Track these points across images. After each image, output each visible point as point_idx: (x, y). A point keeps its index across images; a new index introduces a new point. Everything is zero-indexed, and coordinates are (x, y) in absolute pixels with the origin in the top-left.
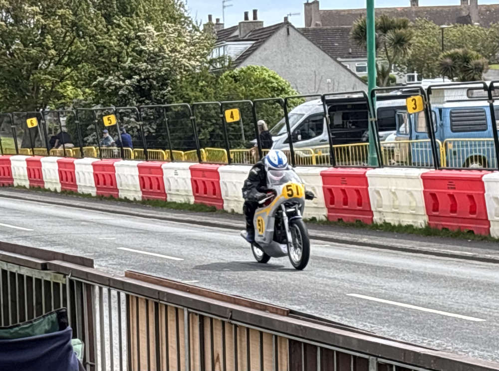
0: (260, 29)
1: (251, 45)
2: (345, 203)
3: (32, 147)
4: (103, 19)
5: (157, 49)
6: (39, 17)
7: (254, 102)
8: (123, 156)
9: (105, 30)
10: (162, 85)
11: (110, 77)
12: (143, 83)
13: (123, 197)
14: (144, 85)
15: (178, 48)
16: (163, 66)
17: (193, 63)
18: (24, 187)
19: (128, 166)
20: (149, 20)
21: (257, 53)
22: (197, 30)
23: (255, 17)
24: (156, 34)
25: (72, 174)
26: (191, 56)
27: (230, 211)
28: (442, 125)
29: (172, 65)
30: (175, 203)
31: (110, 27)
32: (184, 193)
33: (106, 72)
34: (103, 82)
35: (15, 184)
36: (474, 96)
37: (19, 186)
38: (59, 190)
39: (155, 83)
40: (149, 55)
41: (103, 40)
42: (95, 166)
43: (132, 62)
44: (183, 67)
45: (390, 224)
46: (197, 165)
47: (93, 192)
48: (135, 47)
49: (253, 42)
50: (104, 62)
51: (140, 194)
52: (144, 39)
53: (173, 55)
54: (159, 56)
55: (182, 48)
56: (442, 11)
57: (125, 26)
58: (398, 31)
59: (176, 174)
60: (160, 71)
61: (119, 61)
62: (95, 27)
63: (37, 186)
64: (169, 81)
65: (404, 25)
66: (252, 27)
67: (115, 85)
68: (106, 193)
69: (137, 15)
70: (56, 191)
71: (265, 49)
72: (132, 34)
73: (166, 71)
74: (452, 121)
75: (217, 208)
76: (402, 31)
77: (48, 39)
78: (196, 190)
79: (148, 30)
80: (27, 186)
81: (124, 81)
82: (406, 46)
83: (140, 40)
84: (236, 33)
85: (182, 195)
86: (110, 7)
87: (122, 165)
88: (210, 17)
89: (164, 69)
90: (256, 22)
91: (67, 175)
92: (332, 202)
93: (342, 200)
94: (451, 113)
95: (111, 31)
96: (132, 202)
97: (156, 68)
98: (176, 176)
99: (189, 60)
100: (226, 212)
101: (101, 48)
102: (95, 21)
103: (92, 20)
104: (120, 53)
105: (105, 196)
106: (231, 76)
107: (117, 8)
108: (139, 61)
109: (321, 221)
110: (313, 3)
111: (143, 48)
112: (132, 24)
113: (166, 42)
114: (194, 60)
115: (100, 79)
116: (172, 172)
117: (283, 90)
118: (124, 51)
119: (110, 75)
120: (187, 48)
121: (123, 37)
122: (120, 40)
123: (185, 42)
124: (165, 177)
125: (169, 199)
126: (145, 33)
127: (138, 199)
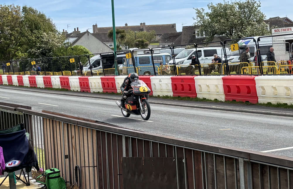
0: (79, 34)
1: (76, 39)
2: (108, 87)
3: (9, 72)
4: (30, 31)
5: (47, 40)
6: (9, 31)
7: (79, 56)
8: (38, 74)
9: (31, 35)
10: (49, 52)
11: (33, 49)
12: (43, 51)
13: (38, 87)
17: (59, 44)
18: (6, 85)
19: (40, 77)
20: (44, 31)
21: (79, 41)
22: (60, 34)
23: (78, 30)
24: (47, 35)
25: (22, 80)
26: (58, 42)
27: (72, 90)
28: (137, 62)
29: (52, 45)
30: (55, 88)
31: (32, 33)
32: (58, 85)
33: (31, 48)
34: (31, 51)
35: (4, 84)
36: (146, 53)
37: (5, 85)
38: (18, 85)
39: (47, 51)
40: (45, 42)
41: (30, 38)
42: (29, 77)
43: (39, 44)
44: (56, 46)
46: (61, 76)
47: (29, 86)
48: (40, 40)
50: (31, 45)
52: (43, 37)
53: (53, 42)
54: (48, 42)
55: (55, 40)
57: (36, 33)
58: (122, 34)
59: (55, 79)
61: (35, 44)
62: (27, 34)
63: (10, 84)
64: (52, 50)
65: (123, 32)
66: (77, 33)
68: (33, 86)
69: (41, 30)
70: (17, 86)
71: (81, 40)
72: (39, 36)
73: (50, 47)
74: (139, 61)
75: (68, 89)
77: (13, 38)
78: (62, 84)
80: (8, 85)
81: (37, 51)
82: (124, 38)
84: (72, 35)
86: (32, 27)
87: (38, 77)
88: (64, 30)
91: (20, 81)
92: (104, 87)
93: (107, 86)
94: (139, 58)
95: (33, 35)
96: (41, 88)
97: (47, 46)
98: (55, 80)
101: (30, 40)
103: (26, 31)
106: (71, 48)
107: (34, 27)
108: (42, 44)
109: (101, 93)
110: (95, 25)
111: (43, 40)
112: (39, 33)
116: (54, 79)
117: (87, 52)
118: (37, 41)
120: (57, 40)
121: (36, 37)
123: (56, 38)
124: (51, 80)
125: (53, 87)
126: (43, 35)
127: (43, 87)
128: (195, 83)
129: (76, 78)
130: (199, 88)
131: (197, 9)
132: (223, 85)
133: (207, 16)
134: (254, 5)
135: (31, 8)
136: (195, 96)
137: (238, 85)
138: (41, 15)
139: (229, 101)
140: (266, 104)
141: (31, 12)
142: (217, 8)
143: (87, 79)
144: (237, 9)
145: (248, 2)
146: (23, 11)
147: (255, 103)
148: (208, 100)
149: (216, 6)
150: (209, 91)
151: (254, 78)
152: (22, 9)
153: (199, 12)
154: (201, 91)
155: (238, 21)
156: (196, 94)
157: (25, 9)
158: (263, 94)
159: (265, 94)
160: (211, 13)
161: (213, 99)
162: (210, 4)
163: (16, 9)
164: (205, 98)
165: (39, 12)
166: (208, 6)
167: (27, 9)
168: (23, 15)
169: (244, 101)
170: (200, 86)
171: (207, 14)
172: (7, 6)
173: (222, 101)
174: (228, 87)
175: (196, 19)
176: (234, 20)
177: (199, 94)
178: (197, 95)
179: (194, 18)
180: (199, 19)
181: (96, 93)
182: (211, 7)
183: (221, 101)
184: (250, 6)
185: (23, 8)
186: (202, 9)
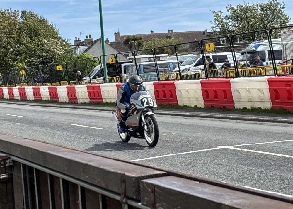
0: (92, 41)
4: (29, 38)
5: (48, 48)
6: (5, 38)
7: (66, 63)
9: (30, 42)
10: (51, 61)
11: (32, 59)
12: (44, 60)
13: (28, 99)
14: (45, 61)
15: (56, 48)
16: (51, 54)
17: (61, 52)
19: (29, 88)
20: (45, 38)
21: (91, 50)
22: (64, 41)
23: (90, 37)
24: (47, 43)
25: (12, 92)
27: (61, 102)
28: (140, 70)
29: (54, 53)
30: (44, 100)
31: (31, 41)
33: (31, 56)
34: (30, 60)
36: (151, 60)
38: (9, 98)
39: (48, 60)
40: (45, 50)
41: (29, 45)
42: (19, 89)
43: (39, 53)
44: (58, 54)
45: (108, 103)
46: (51, 86)
47: (19, 98)
48: (41, 47)
49: (89, 46)
50: (30, 54)
51: (34, 98)
52: (44, 45)
53: (54, 50)
54: (49, 51)
55: (57, 47)
56: (161, 35)
57: (36, 40)
60: (50, 56)
61: (35, 53)
62: (26, 41)
63: (2, 97)
64: (53, 59)
66: (89, 41)
67: (34, 61)
69: (41, 36)
71: (93, 48)
72: (39, 43)
73: (52, 56)
75: (57, 101)
76: (140, 41)
77: (9, 46)
78: (50, 95)
79: (44, 41)
82: (142, 46)
83: (42, 46)
84: (84, 43)
85: (46, 97)
86: (31, 34)
88: (76, 38)
89: (51, 55)
90: (91, 39)
92: (91, 96)
93: (93, 95)
94: (143, 66)
96: (31, 101)
97: (48, 55)
98: (44, 91)
99: (60, 52)
100: (60, 102)
101: (28, 49)
102: (26, 39)
104: (35, 50)
105: (23, 99)
106: (77, 57)
107: (34, 34)
108: (42, 53)
109: (88, 104)
110: (117, 33)
111: (43, 48)
112: (39, 40)
113: (51, 46)
114: (62, 52)
115: (28, 59)
116: (43, 89)
118: (37, 49)
119: (32, 58)
120: (59, 48)
121: (36, 44)
123: (59, 46)
124: (40, 91)
125: (42, 99)
126: (44, 43)
127: (33, 100)
128: (175, 89)
129: (64, 88)
130: (180, 94)
131: (215, 11)
132: (201, 90)
133: (226, 19)
134: (277, 6)
135: (32, 13)
136: (176, 103)
137: (214, 88)
138: (42, 20)
139: (208, 107)
140: (242, 109)
141: (32, 17)
142: (236, 10)
143: (74, 88)
145: (271, 3)
146: (22, 17)
147: (231, 108)
148: (188, 107)
149: (235, 8)
150: (189, 97)
151: (229, 80)
152: (21, 14)
153: (217, 15)
154: (182, 98)
155: (259, 25)
156: (177, 100)
157: (24, 13)
158: (239, 98)
159: (240, 99)
160: (230, 16)
161: (193, 106)
162: (229, 6)
164: (186, 104)
165: (39, 17)
166: (227, 8)
167: (27, 13)
168: (22, 20)
169: (222, 107)
170: (180, 91)
171: (226, 17)
172: (4, 11)
173: (202, 107)
174: (206, 91)
175: (214, 23)
176: (255, 24)
177: (180, 101)
178: (178, 102)
179: (211, 22)
180: (217, 23)
181: (83, 103)
182: (230, 9)
183: (200, 108)
184: (273, 7)
185: (22, 12)
186: (220, 11)
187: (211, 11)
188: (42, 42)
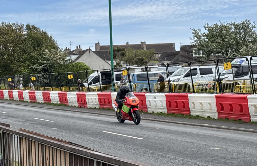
0: (81, 51)
1: (78, 56)
2: (105, 103)
4: (33, 48)
5: (49, 57)
6: (13, 47)
7: (77, 73)
8: (38, 89)
9: (33, 51)
10: (51, 68)
11: (35, 66)
12: (45, 67)
13: (38, 102)
16: (51, 62)
17: (60, 61)
18: (8, 99)
19: (39, 93)
20: (46, 48)
22: (62, 51)
23: (80, 48)
24: (49, 52)
26: (60, 59)
28: (134, 79)
29: (54, 62)
30: (54, 103)
31: (34, 50)
32: (56, 101)
33: (33, 64)
34: (33, 67)
35: (5, 99)
37: (6, 99)
39: (49, 67)
40: (47, 59)
41: (32, 54)
42: (29, 93)
43: (41, 61)
44: (57, 62)
46: (60, 92)
47: (29, 101)
48: (43, 56)
50: (33, 61)
52: (45, 54)
53: (54, 59)
54: (50, 59)
55: (57, 57)
56: (135, 46)
57: (39, 50)
60: (50, 64)
61: (37, 61)
62: (30, 50)
63: (11, 99)
64: (53, 67)
67: (36, 68)
69: (43, 47)
70: (17, 101)
71: (83, 57)
72: (41, 53)
73: (52, 63)
74: (137, 78)
75: (67, 105)
76: (123, 51)
77: (16, 54)
78: (60, 100)
80: (9, 99)
81: (39, 67)
82: (124, 56)
84: (74, 52)
86: (35, 44)
87: (37, 92)
88: (66, 47)
91: (21, 96)
92: (101, 103)
94: (137, 75)
95: (35, 51)
96: (40, 103)
98: (54, 96)
100: (69, 106)
101: (32, 57)
103: (29, 48)
104: (38, 58)
105: (33, 102)
106: (72, 65)
107: (37, 45)
108: (44, 61)
109: (98, 109)
110: (98, 43)
111: (45, 57)
112: (41, 50)
116: (53, 94)
117: (88, 69)
121: (39, 54)
122: (37, 54)
123: (58, 55)
124: (50, 96)
125: (52, 103)
126: (45, 52)
127: (42, 102)
128: (188, 100)
129: (74, 94)
130: (193, 105)
131: (194, 29)
132: (216, 103)
133: (203, 36)
134: (248, 26)
135: (34, 26)
136: (189, 113)
137: (230, 103)
139: (222, 119)
141: (34, 30)
142: (213, 28)
143: (84, 94)
144: (233, 29)
145: (244, 23)
146: (27, 29)
148: (201, 117)
149: (212, 26)
150: (202, 108)
151: (247, 96)
152: (26, 27)
153: (195, 32)
154: (195, 109)
155: (233, 41)
156: (190, 111)
157: (28, 26)
158: (255, 112)
160: (207, 33)
161: (206, 117)
162: (207, 25)
163: (19, 26)
164: (199, 115)
165: (41, 31)
166: (204, 26)
167: (30, 27)
168: (26, 32)
169: (237, 120)
170: (194, 103)
172: (11, 24)
174: (221, 104)
175: (193, 39)
176: (230, 40)
177: (193, 112)
179: (191, 38)
180: (196, 39)
181: (93, 108)
182: (207, 27)
183: (214, 119)
184: (246, 27)
185: (27, 26)
186: (199, 29)
187: (191, 29)
188: (44, 52)
